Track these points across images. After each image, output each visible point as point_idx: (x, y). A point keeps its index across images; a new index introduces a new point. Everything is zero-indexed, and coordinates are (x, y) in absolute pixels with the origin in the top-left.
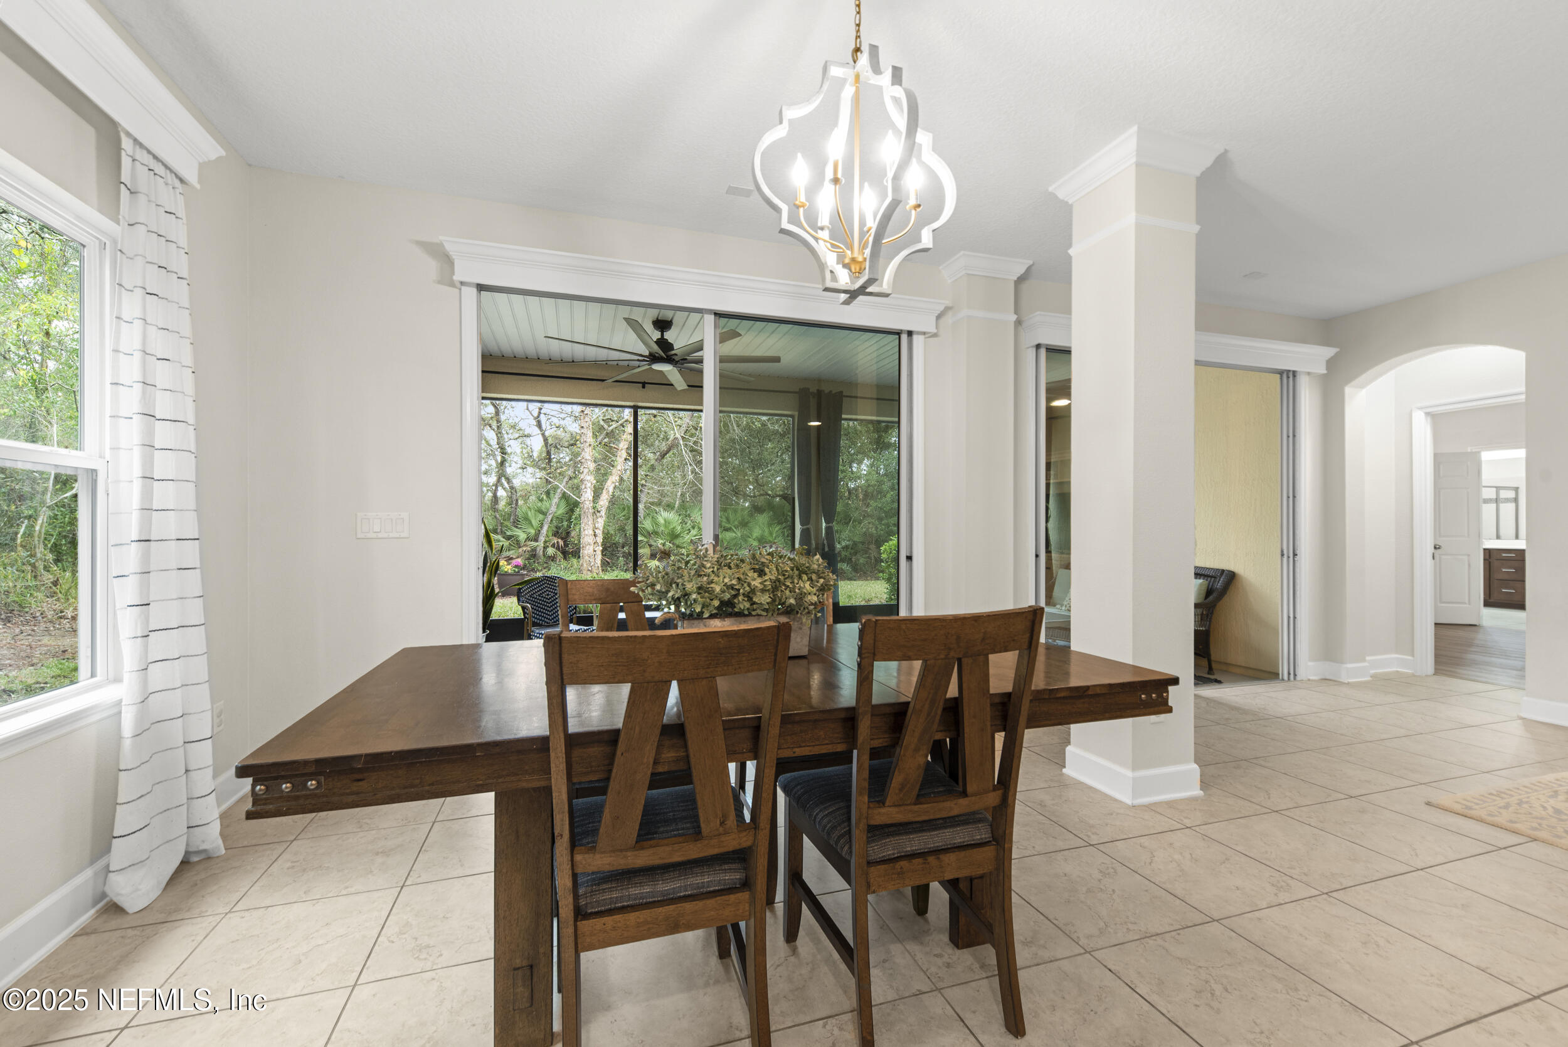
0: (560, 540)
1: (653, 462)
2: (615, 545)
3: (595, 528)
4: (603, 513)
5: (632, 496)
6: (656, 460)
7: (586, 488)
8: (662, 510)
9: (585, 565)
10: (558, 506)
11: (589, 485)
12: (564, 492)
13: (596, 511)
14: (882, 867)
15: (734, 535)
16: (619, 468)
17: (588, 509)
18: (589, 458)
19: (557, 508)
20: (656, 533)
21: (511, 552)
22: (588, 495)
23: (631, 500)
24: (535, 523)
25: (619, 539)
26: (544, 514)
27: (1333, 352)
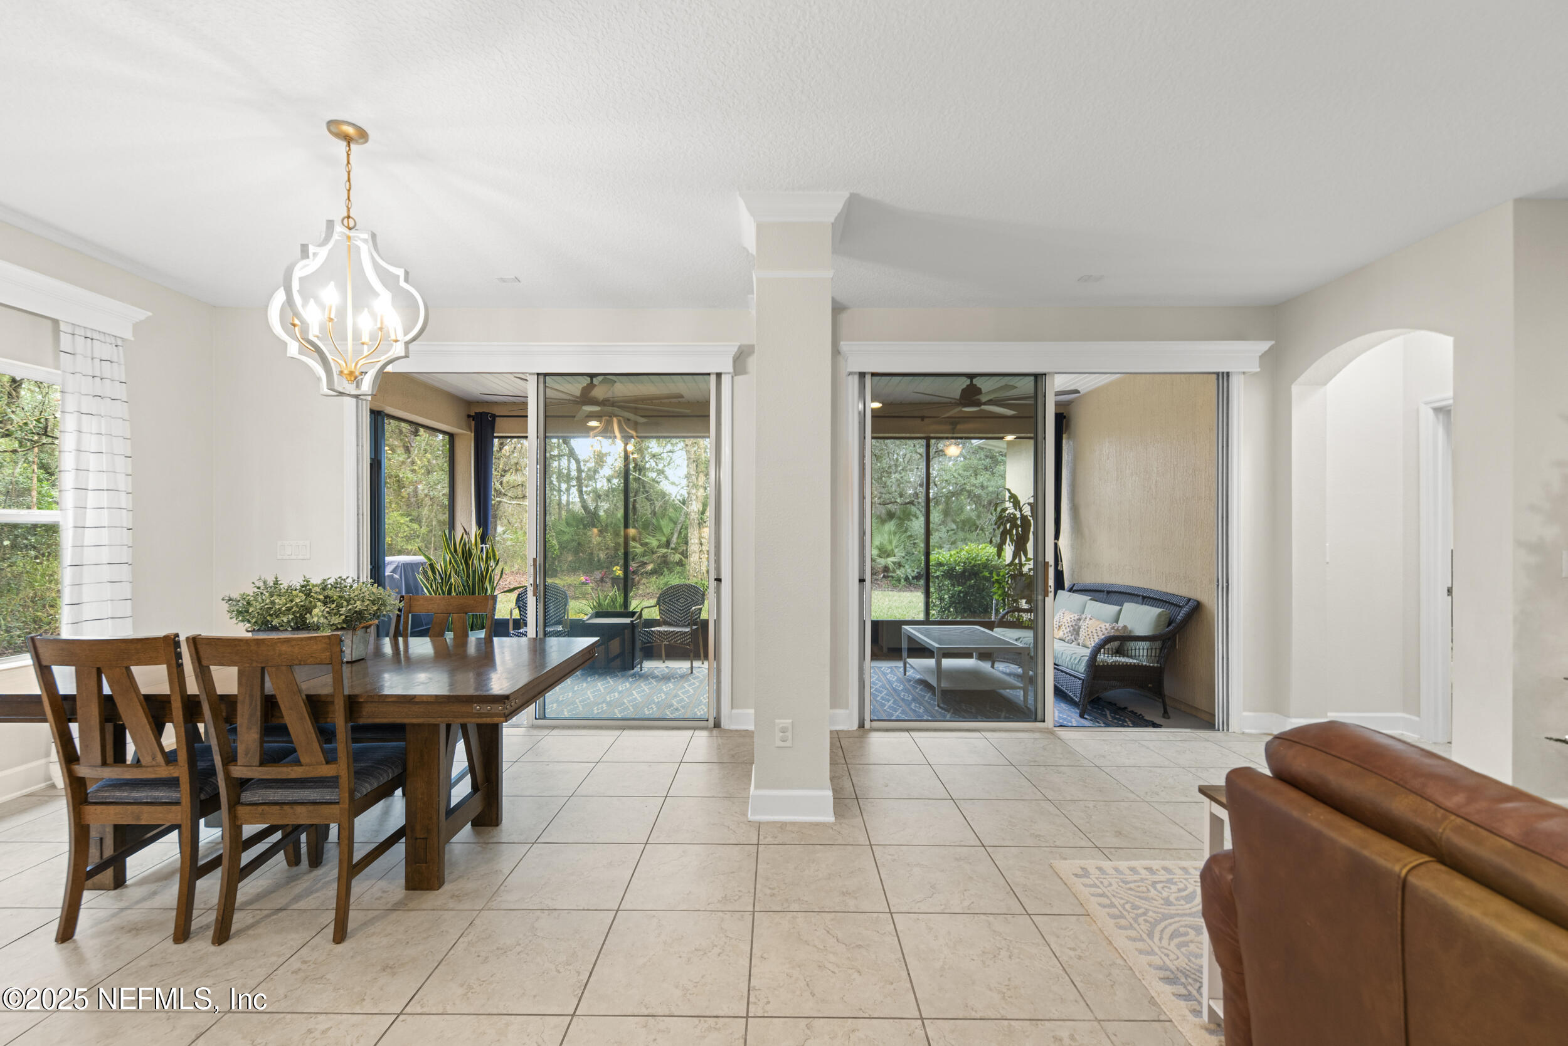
3: (700, 538)
21: (646, 558)
24: (667, 531)
26: (675, 523)
27: (1265, 346)
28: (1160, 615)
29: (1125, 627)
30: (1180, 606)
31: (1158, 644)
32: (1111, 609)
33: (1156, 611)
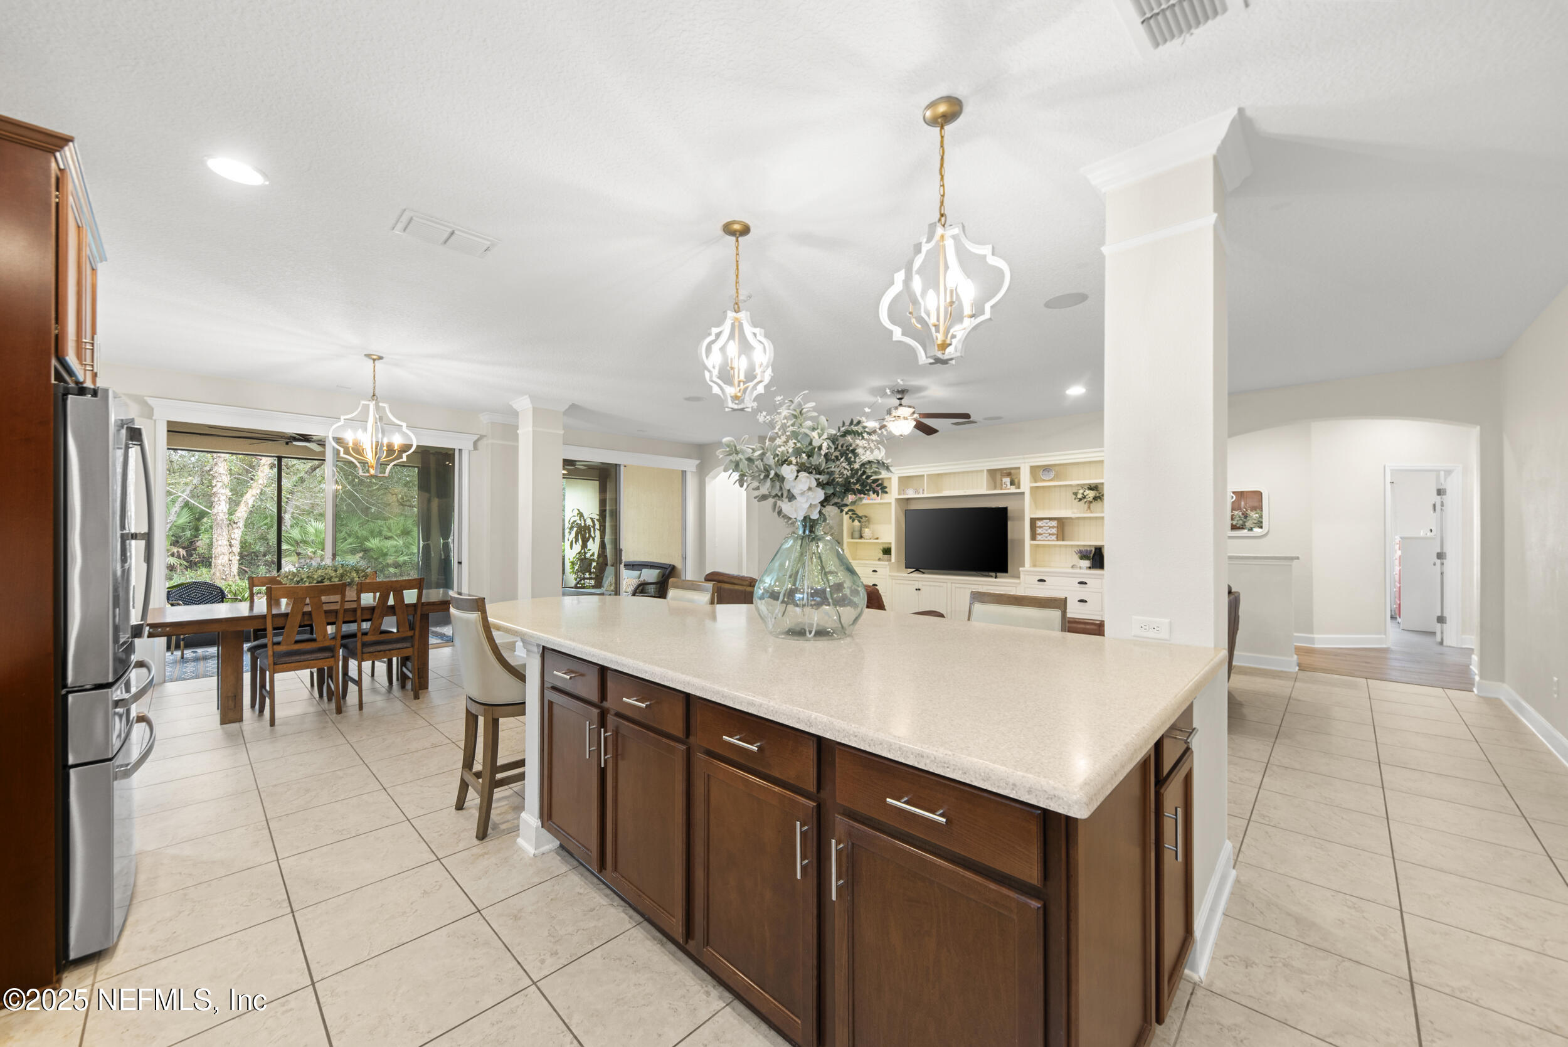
0: (181, 550)
1: (302, 474)
2: (256, 554)
3: (231, 539)
4: (241, 524)
5: (276, 506)
6: (306, 473)
7: (219, 500)
8: (312, 520)
9: (218, 574)
10: (179, 515)
11: (223, 498)
12: (188, 501)
13: (232, 523)
14: (368, 654)
15: (395, 542)
16: (260, 481)
17: (222, 520)
18: (224, 472)
19: (178, 516)
20: (305, 542)
22: (221, 508)
23: (275, 510)
25: (260, 547)
27: (698, 462)
28: (659, 572)
29: (644, 580)
30: (666, 568)
31: (658, 586)
32: (636, 573)
33: (657, 571)
